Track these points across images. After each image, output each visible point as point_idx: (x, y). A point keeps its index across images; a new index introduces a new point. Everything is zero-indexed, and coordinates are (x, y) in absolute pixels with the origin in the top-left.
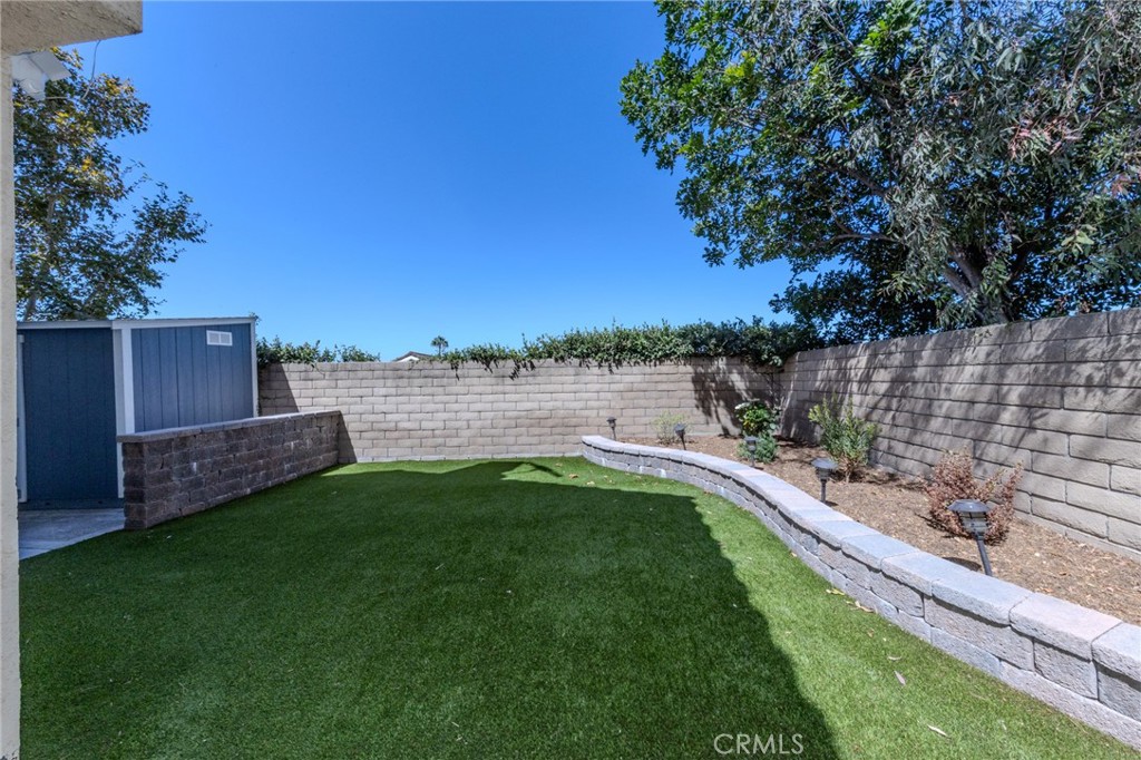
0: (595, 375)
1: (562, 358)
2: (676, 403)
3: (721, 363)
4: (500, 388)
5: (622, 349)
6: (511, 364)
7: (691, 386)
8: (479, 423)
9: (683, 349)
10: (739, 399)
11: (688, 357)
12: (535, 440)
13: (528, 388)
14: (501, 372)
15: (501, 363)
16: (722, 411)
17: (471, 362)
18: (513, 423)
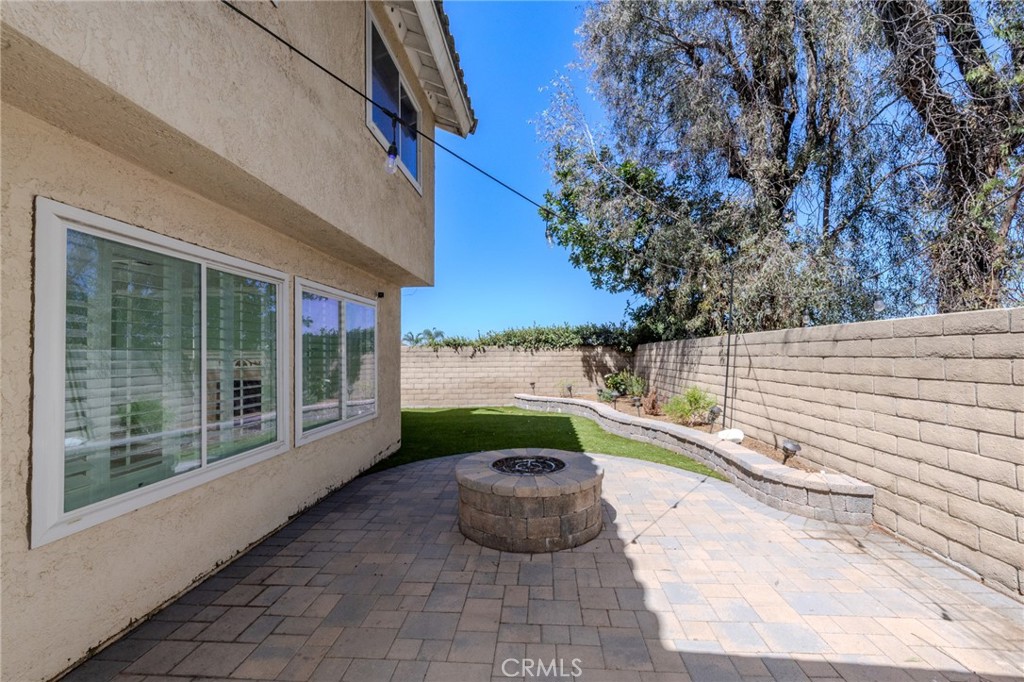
0: (522, 356)
1: (503, 346)
2: (572, 373)
3: (599, 350)
4: (464, 364)
5: (540, 340)
6: (471, 348)
7: (581, 363)
8: (450, 386)
9: (576, 341)
10: (610, 371)
11: (580, 346)
12: (484, 396)
13: (481, 364)
14: (464, 354)
15: (465, 348)
16: (600, 379)
17: (446, 348)
18: (472, 386)
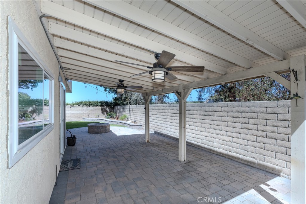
0: (85, 108)
1: (79, 105)
2: (98, 113)
3: (106, 107)
4: (68, 110)
5: (90, 104)
6: (70, 106)
7: (101, 110)
9: (100, 105)
10: (108, 112)
11: (101, 106)
12: (74, 118)
13: (73, 110)
14: (68, 107)
15: (68, 106)
16: (105, 114)
18: (70, 116)
